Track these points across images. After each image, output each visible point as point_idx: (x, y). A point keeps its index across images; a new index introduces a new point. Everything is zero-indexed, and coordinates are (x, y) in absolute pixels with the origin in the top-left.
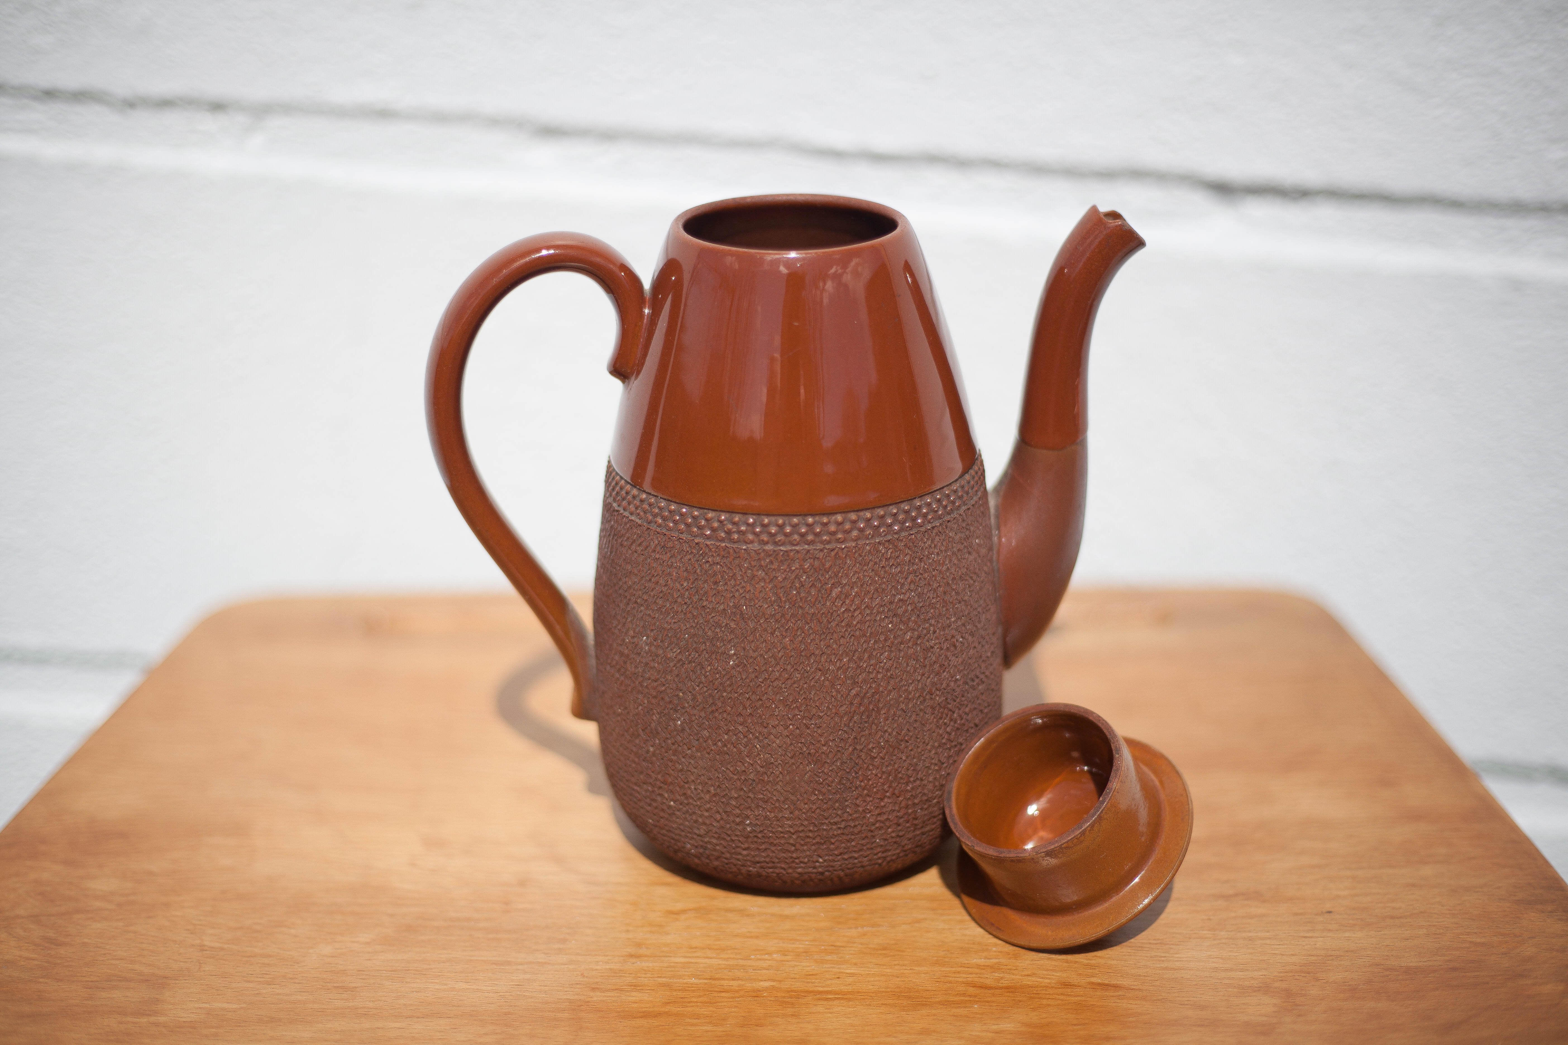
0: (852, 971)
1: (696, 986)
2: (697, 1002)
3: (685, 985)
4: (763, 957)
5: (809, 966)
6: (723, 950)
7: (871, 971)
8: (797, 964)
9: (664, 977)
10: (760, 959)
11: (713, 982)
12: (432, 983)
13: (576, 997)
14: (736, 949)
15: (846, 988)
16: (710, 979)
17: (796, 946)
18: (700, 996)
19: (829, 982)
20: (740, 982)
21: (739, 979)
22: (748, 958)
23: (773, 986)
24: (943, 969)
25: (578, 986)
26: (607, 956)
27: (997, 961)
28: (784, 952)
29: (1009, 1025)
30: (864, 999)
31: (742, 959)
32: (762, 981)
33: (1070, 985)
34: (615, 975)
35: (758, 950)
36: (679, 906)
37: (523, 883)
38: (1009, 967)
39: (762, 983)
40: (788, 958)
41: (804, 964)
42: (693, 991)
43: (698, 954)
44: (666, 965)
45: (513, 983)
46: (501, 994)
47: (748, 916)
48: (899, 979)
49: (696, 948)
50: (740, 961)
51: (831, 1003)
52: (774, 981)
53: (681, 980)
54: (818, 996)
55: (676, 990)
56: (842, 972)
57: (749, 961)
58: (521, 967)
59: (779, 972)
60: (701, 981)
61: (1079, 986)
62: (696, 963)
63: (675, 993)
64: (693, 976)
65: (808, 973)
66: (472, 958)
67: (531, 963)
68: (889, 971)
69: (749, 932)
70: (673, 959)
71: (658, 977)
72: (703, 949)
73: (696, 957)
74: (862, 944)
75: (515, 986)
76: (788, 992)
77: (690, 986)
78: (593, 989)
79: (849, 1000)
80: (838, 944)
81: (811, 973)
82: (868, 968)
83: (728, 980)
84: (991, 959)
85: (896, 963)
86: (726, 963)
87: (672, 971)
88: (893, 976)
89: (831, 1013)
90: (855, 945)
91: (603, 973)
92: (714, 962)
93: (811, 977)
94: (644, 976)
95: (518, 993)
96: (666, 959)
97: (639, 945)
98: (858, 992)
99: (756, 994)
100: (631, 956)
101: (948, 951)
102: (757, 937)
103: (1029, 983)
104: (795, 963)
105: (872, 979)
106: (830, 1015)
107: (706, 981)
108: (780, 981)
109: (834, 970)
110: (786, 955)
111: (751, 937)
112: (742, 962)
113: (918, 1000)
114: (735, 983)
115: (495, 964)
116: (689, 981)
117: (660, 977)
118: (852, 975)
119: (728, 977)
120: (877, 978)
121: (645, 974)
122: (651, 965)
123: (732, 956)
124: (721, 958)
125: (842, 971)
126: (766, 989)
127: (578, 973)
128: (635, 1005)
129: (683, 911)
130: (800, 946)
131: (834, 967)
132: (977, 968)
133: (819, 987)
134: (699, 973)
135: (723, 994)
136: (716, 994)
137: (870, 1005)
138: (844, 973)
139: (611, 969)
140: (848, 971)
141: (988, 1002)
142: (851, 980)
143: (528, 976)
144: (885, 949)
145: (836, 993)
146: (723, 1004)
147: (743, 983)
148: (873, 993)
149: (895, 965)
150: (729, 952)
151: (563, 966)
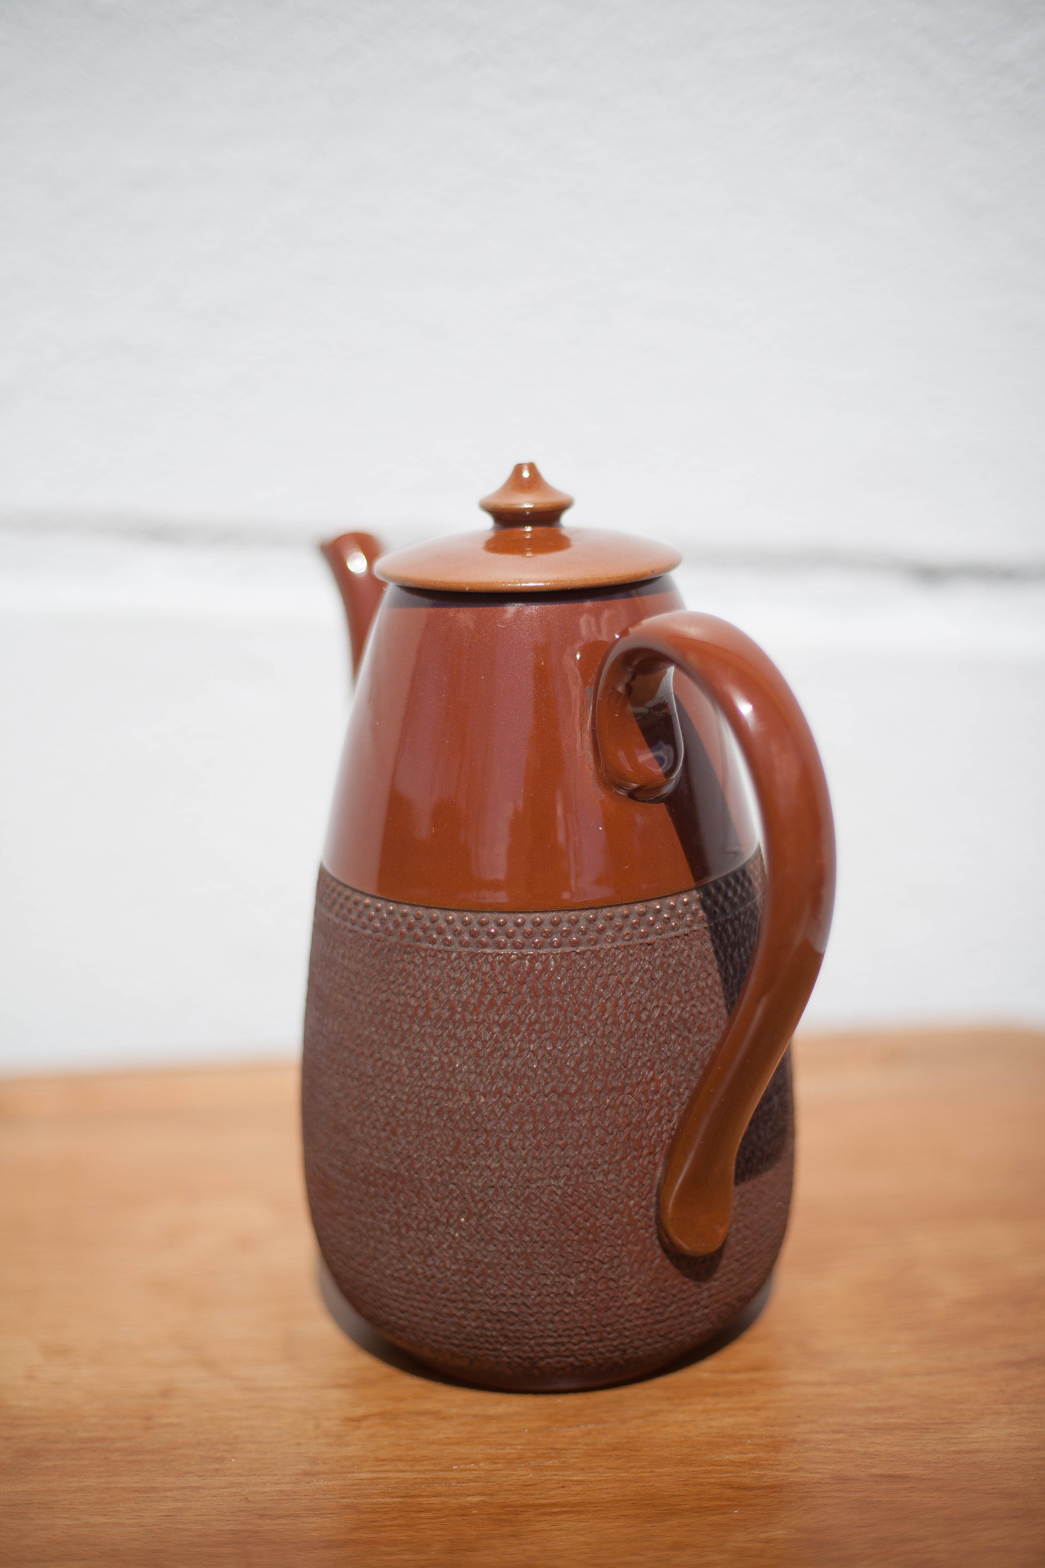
0: (579, 1478)
1: (388, 1506)
2: (391, 1526)
3: (375, 1506)
4: (468, 1467)
5: (525, 1475)
6: (418, 1460)
7: (602, 1477)
8: (511, 1473)
9: (348, 1498)
10: (465, 1470)
11: (409, 1500)
12: (61, 1518)
13: (242, 1527)
14: (432, 1459)
15: (574, 1498)
16: (405, 1497)
17: (507, 1451)
18: (395, 1518)
19: (552, 1493)
20: (443, 1499)
21: (440, 1495)
22: (449, 1469)
23: (484, 1502)
24: (690, 1469)
25: (243, 1513)
26: (275, 1475)
27: (755, 1455)
28: (493, 1460)
29: (780, 1532)
30: (597, 1511)
31: (441, 1471)
32: (469, 1495)
33: (849, 1479)
34: (288, 1498)
35: (460, 1459)
36: (360, 1411)
37: (166, 1394)
38: (771, 1462)
39: (469, 1499)
40: (499, 1466)
41: (520, 1473)
42: (386, 1513)
43: (388, 1468)
44: (349, 1482)
45: (162, 1514)
46: (148, 1528)
47: (444, 1418)
48: (637, 1485)
49: (384, 1460)
50: (439, 1473)
51: (558, 1518)
52: (485, 1495)
53: (369, 1500)
54: (541, 1510)
55: (363, 1513)
56: (567, 1480)
57: (452, 1473)
58: (169, 1494)
59: (490, 1484)
60: (394, 1500)
61: (858, 1480)
62: (386, 1478)
63: (363, 1516)
64: (385, 1494)
65: (525, 1483)
66: (110, 1486)
67: (182, 1488)
68: (623, 1475)
69: (447, 1438)
70: (357, 1475)
71: (341, 1498)
72: (392, 1460)
73: (385, 1471)
74: (587, 1445)
75: (164, 1518)
76: (504, 1507)
77: (381, 1506)
78: (262, 1516)
79: (580, 1513)
80: (558, 1446)
81: (529, 1483)
82: (599, 1473)
83: (427, 1496)
84: (748, 1453)
85: (632, 1464)
86: (424, 1476)
87: (357, 1490)
88: (630, 1480)
89: (558, 1530)
90: (579, 1446)
91: (272, 1496)
92: (407, 1475)
93: (529, 1487)
94: (323, 1497)
95: (169, 1525)
96: (349, 1475)
97: (314, 1461)
98: (590, 1503)
99: (464, 1512)
100: (306, 1474)
101: (694, 1447)
102: (458, 1444)
103: (798, 1480)
104: (508, 1472)
105: (605, 1486)
106: (557, 1533)
107: (400, 1500)
108: (490, 1495)
109: (556, 1477)
110: (496, 1463)
111: (452, 1444)
112: (442, 1474)
113: (665, 1508)
114: (437, 1500)
115: (137, 1491)
116: (379, 1500)
117: (344, 1498)
118: (579, 1482)
119: (427, 1494)
120: (611, 1485)
121: (324, 1495)
122: (330, 1483)
123: (429, 1468)
124: (417, 1471)
125: (567, 1478)
126: (475, 1505)
127: (241, 1497)
128: (314, 1534)
129: (364, 1418)
130: (513, 1451)
131: (556, 1475)
132: (732, 1466)
133: (542, 1499)
134: (390, 1490)
135: (423, 1515)
136: (414, 1515)
137: (606, 1518)
138: (570, 1480)
139: (281, 1491)
140: (575, 1478)
141: (750, 1505)
142: (579, 1488)
143: (179, 1504)
144: (615, 1449)
145: (562, 1505)
146: (423, 1526)
147: (447, 1499)
148: (608, 1502)
149: (631, 1467)
150: (425, 1462)
151: (222, 1490)
